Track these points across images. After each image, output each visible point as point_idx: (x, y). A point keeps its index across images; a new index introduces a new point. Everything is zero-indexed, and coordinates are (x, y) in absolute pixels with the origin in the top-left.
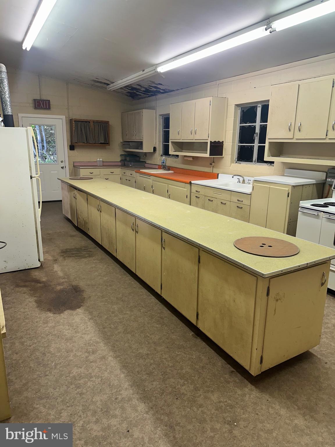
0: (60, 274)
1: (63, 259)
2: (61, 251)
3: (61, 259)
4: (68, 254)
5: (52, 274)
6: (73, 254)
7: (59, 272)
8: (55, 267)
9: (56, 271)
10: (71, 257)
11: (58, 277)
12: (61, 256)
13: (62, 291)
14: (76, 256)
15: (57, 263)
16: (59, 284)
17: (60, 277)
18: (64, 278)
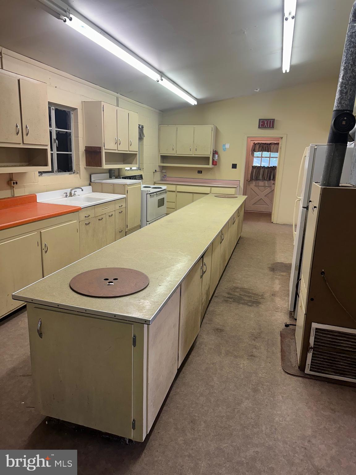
0: (277, 282)
1: (265, 294)
2: (260, 305)
3: (267, 295)
4: (255, 298)
5: (284, 284)
6: (249, 297)
7: (278, 283)
8: (278, 288)
9: (279, 284)
10: (255, 294)
11: (280, 280)
12: (264, 299)
13: (283, 272)
14: (249, 293)
15: (274, 291)
16: (283, 275)
17: (279, 279)
18: (276, 278)
